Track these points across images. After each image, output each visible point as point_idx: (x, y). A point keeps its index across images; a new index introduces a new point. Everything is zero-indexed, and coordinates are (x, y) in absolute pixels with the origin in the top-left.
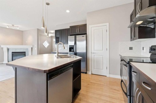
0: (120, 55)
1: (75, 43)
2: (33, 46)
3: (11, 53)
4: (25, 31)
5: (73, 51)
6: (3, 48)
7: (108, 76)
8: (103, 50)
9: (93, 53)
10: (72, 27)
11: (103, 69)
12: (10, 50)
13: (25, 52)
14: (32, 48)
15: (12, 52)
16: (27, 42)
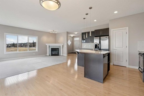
0: (138, 51)
1: (100, 42)
2: (64, 44)
5: (98, 48)
7: (127, 66)
8: (123, 47)
9: (115, 49)
10: (96, 31)
11: (123, 62)
13: (58, 48)
14: (63, 46)
16: (59, 41)
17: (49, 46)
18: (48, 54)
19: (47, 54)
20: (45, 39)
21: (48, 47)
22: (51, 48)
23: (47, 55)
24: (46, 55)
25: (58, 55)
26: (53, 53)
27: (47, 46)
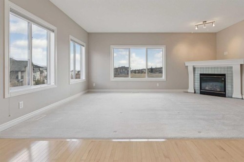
3: (199, 75)
4: (225, 29)
6: (187, 66)
12: (197, 70)
13: (224, 75)
15: (201, 74)
17: (194, 69)
18: (191, 90)
19: (187, 88)
20: (182, 50)
21: (190, 69)
22: (200, 72)
23: (189, 91)
24: (185, 90)
25: (224, 95)
26: (207, 88)
27: (187, 67)
